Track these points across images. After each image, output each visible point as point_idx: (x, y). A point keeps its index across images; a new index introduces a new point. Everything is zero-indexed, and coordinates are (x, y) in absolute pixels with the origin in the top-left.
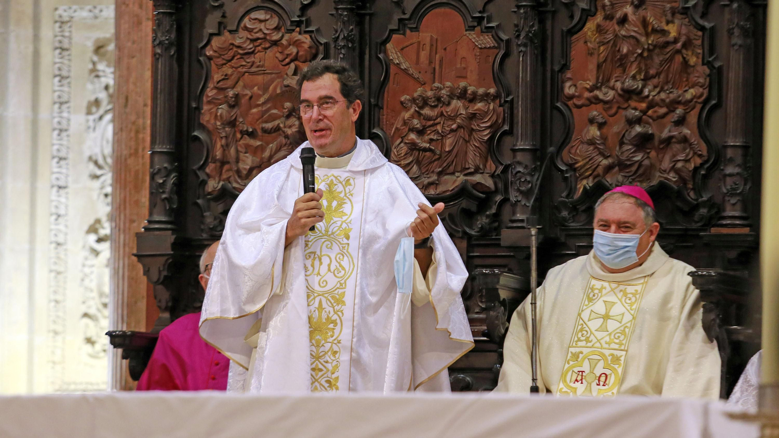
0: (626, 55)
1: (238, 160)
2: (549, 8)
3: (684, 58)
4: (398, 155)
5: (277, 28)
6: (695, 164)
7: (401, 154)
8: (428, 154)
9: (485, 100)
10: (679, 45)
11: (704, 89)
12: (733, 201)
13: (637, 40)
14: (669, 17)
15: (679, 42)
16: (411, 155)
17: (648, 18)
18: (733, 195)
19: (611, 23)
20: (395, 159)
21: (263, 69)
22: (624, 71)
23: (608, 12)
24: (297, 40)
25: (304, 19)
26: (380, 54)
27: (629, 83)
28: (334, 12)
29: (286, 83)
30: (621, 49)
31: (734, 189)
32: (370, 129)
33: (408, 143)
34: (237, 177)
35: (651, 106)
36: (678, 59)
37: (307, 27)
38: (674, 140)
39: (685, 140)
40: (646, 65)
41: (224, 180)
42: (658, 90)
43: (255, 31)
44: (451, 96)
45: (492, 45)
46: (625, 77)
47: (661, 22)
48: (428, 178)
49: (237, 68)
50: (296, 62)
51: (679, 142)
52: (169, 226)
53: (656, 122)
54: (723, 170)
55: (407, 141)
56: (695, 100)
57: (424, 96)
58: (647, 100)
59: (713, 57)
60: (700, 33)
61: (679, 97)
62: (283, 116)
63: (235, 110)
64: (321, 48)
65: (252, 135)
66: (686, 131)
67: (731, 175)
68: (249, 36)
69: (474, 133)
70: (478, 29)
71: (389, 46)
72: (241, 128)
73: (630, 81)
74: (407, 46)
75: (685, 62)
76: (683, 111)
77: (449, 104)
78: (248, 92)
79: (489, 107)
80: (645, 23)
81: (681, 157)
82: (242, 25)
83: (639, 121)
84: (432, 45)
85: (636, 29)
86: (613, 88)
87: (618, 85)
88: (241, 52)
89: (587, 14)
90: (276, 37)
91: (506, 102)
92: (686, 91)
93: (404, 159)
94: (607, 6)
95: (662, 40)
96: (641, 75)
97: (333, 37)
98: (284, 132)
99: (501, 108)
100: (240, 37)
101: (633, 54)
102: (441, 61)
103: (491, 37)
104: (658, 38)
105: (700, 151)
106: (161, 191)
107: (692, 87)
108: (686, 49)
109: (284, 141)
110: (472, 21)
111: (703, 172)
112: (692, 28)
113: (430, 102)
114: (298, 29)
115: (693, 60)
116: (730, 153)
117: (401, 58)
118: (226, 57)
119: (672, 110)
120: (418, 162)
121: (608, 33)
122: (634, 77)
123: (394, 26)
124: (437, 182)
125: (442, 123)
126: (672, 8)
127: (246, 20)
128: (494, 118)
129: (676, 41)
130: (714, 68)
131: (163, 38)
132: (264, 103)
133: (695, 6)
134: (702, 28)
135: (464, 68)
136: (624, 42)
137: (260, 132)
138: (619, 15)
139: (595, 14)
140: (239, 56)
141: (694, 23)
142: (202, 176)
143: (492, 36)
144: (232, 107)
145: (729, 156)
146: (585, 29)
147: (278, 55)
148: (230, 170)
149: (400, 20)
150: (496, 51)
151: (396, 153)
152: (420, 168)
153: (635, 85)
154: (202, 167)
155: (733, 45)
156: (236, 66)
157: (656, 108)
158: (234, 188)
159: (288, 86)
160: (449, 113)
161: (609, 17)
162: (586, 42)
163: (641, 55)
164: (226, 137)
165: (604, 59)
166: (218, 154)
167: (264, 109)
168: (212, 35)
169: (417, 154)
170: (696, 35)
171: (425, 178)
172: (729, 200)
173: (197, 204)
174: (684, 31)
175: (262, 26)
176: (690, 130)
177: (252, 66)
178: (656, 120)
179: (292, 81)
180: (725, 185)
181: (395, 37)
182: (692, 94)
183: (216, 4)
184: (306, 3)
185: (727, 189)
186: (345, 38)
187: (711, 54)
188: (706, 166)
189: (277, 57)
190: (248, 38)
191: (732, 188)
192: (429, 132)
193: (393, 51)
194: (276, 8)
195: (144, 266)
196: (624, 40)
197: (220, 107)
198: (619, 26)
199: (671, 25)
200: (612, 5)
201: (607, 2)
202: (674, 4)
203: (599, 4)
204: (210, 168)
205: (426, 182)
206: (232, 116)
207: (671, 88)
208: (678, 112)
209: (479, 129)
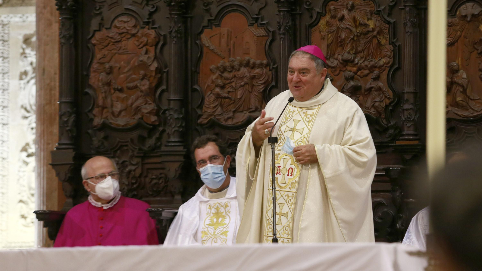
0: (344, 39)
1: (112, 106)
2: (298, 12)
3: (378, 41)
4: (209, 101)
5: (135, 26)
6: (386, 103)
7: (211, 100)
8: (227, 100)
10: (375, 33)
11: (390, 59)
12: (409, 125)
13: (351, 30)
14: (369, 17)
15: (375, 31)
16: (217, 101)
17: (357, 17)
18: (408, 121)
19: (335, 20)
20: (208, 104)
22: (343, 49)
23: (333, 14)
24: (147, 33)
26: (197, 40)
27: (346, 56)
29: (141, 59)
30: (341, 36)
31: (409, 118)
32: (192, 86)
34: (112, 116)
35: (359, 69)
36: (375, 41)
38: (373, 89)
39: (380, 89)
40: (356, 45)
41: (104, 118)
42: (363, 60)
43: (122, 28)
44: (241, 65)
45: (264, 34)
46: (343, 52)
47: (364, 19)
49: (111, 50)
51: (376, 91)
52: (71, 147)
54: (402, 107)
55: (214, 93)
56: (385, 65)
57: (224, 65)
58: (357, 66)
59: (395, 40)
60: (387, 26)
61: (376, 63)
62: (139, 79)
63: (110, 76)
64: (162, 38)
65: (121, 90)
66: (381, 84)
67: (407, 110)
68: (118, 31)
69: (254, 87)
70: (256, 25)
71: (203, 36)
72: (114, 87)
73: (347, 55)
74: (213, 36)
75: (379, 43)
76: (378, 72)
77: (239, 70)
78: (118, 65)
79: (263, 72)
80: (355, 20)
81: (378, 99)
82: (113, 25)
83: (352, 78)
84: (228, 35)
85: (349, 24)
86: (337, 59)
87: (340, 57)
88: (113, 41)
89: (320, 15)
90: (134, 31)
91: (273, 68)
92: (380, 60)
93: (213, 103)
94: (332, 10)
95: (366, 30)
96: (353, 51)
97: (169, 31)
98: (140, 89)
99: (270, 72)
100: (113, 32)
101: (348, 38)
102: (234, 44)
103: (263, 29)
105: (389, 95)
106: (66, 125)
107: (384, 58)
108: (380, 35)
109: (140, 94)
110: (252, 20)
111: (391, 108)
112: (382, 22)
113: (228, 69)
114: (147, 27)
115: (383, 42)
116: (406, 96)
117: (210, 43)
118: (105, 44)
119: (371, 72)
120: (221, 105)
121: (333, 26)
122: (349, 52)
123: (205, 23)
124: (233, 117)
125: (235, 81)
126: (370, 11)
128: (266, 78)
129: (373, 30)
130: (396, 46)
131: (66, 33)
132: (128, 71)
133: (384, 9)
134: (389, 23)
135: (248, 49)
136: (343, 31)
137: (125, 89)
138: (339, 15)
139: (325, 15)
140: (111, 44)
141: (383, 20)
143: (264, 29)
144: (108, 74)
145: (405, 99)
146: (320, 24)
147: (136, 42)
148: (108, 112)
149: (209, 20)
150: (266, 38)
151: (208, 100)
152: (222, 109)
153: (350, 57)
154: (91, 111)
155: (407, 33)
157: (362, 71)
158: (111, 123)
159: (142, 61)
160: (239, 76)
161: (334, 17)
162: (320, 32)
163: (353, 39)
164: (105, 92)
165: (331, 42)
166: (100, 102)
167: (127, 75)
168: (95, 31)
169: (220, 100)
170: (385, 27)
171: (226, 114)
172: (406, 125)
173: (88, 133)
174: (378, 24)
175: (126, 25)
176: (383, 83)
177: (120, 49)
178: (362, 78)
179: (144, 58)
180: (404, 116)
181: (206, 30)
182: (383, 61)
183: (98, 12)
184: (152, 10)
185: (405, 118)
186: (176, 32)
187: (394, 38)
188: (392, 105)
189: (135, 44)
190: (117, 33)
191: (408, 117)
192: (227, 87)
193: (205, 39)
194: (134, 14)
195: (56, 171)
196: (343, 30)
197: (101, 74)
198: (339, 22)
199: (370, 21)
200: (335, 9)
201: (332, 8)
202: (371, 9)
203: (328, 9)
204: (96, 111)
205: (226, 117)
206: (108, 80)
207: (371, 59)
208: (375, 73)
209: (257, 84)
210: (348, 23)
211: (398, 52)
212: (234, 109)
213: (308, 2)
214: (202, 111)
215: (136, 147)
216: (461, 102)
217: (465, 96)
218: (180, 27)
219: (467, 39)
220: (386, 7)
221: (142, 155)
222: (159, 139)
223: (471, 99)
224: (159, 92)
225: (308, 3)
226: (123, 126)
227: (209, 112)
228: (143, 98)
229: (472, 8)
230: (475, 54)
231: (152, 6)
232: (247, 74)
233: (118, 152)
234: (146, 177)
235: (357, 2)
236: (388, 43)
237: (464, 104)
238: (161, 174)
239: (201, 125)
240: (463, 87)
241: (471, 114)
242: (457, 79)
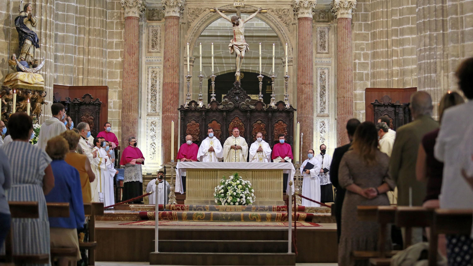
5: (195, 123)
21: (193, 127)
28: (202, 121)
37: (199, 123)
49: (190, 127)
50: (198, 126)
64: (201, 125)
71: (208, 125)
95: (240, 125)
99: (221, 132)
107: (243, 130)
126: (240, 121)
127: (191, 122)
132: (194, 131)
135: (217, 127)
149: (210, 122)
162: (231, 125)
168: (187, 123)
183: (188, 120)
199: (240, 123)
211: (246, 130)
218: (204, 123)
219: (259, 127)
220: (243, 121)
224: (200, 135)
229: (260, 122)
231: (198, 119)
235: (238, 120)
236: (244, 127)
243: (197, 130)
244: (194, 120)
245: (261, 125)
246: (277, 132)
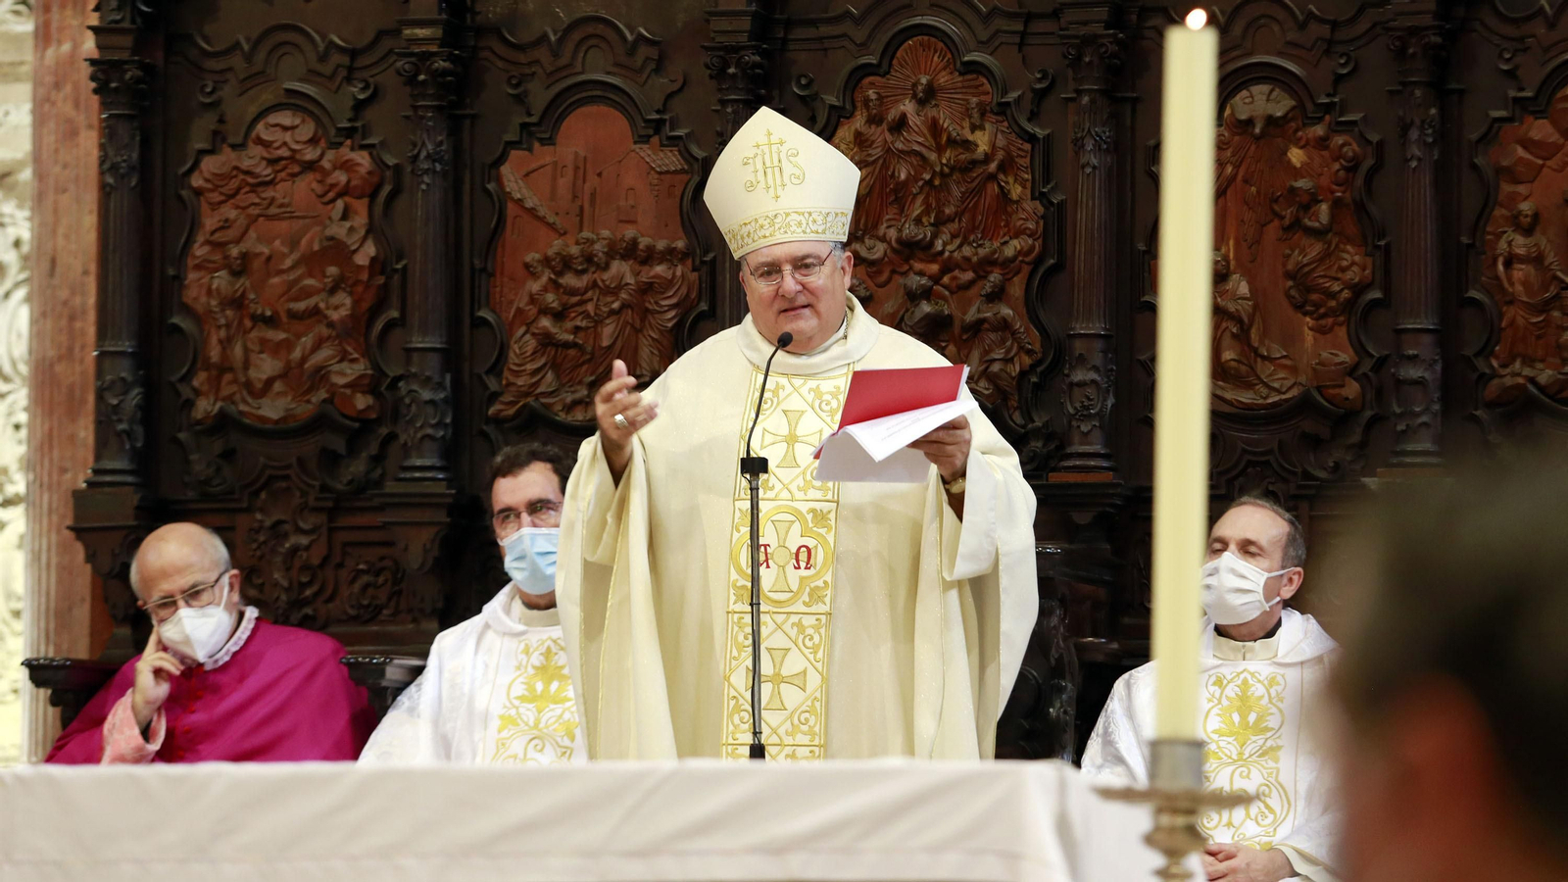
0: (906, 183)
1: (247, 364)
3: (1001, 188)
4: (522, 354)
5: (313, 141)
6: (1021, 365)
7: (526, 352)
8: (572, 352)
9: (667, 260)
10: (993, 167)
11: (1034, 240)
12: (1085, 428)
13: (924, 159)
14: (977, 121)
15: (993, 161)
16: (542, 355)
17: (941, 122)
18: (1084, 418)
19: (879, 129)
20: (517, 361)
21: (289, 209)
22: (902, 210)
23: (875, 111)
24: (347, 161)
25: (358, 124)
26: (489, 183)
27: (909, 230)
28: (410, 113)
29: (329, 232)
30: (896, 174)
31: (1087, 408)
32: (472, 314)
33: (539, 334)
34: (245, 393)
35: (946, 268)
36: (993, 189)
37: (364, 138)
38: (986, 326)
39: (1004, 325)
40: (938, 200)
41: (224, 399)
42: (958, 242)
43: (276, 145)
44: (611, 254)
45: (679, 167)
46: (903, 221)
47: (963, 128)
48: (573, 392)
49: (244, 208)
50: (347, 199)
51: (995, 329)
52: (130, 479)
53: (954, 296)
54: (1068, 376)
55: (536, 331)
56: (1020, 258)
57: (565, 254)
58: (940, 259)
59: (1049, 186)
60: (1027, 147)
61: (995, 252)
62: (324, 290)
63: (242, 280)
64: (388, 173)
65: (271, 322)
66: (1006, 311)
67: (1081, 384)
68: (266, 155)
69: (650, 317)
70: (655, 140)
71: (505, 170)
72: (252, 311)
73: (912, 227)
74: (536, 170)
75: (1004, 194)
76: (1001, 277)
77: (606, 267)
78: (266, 251)
79: (674, 274)
80: (935, 127)
81: (999, 354)
82: (253, 135)
83: (927, 294)
84: (577, 168)
85: (920, 140)
86: (883, 239)
87: (892, 234)
88: (251, 180)
89: (839, 115)
90: (310, 154)
91: (703, 262)
92: (1006, 243)
93: (532, 360)
94: (872, 100)
95: (965, 157)
96: (930, 217)
97: (410, 154)
98: (326, 317)
99: (696, 274)
100: (251, 155)
101: (917, 182)
102: (593, 195)
103: (676, 153)
104: (957, 153)
105: (1029, 344)
106: (116, 418)
107: (1016, 236)
108: (1005, 173)
109: (325, 331)
110: (644, 127)
111: (1034, 379)
112: (1013, 137)
113: (575, 263)
114: (348, 142)
115: (1016, 191)
116: (1079, 347)
117: (524, 191)
118: (227, 190)
120: (555, 366)
121: (874, 146)
122: (918, 221)
123: (512, 135)
124: (588, 400)
125: (595, 299)
126: (980, 104)
127: (260, 127)
128: (684, 291)
129: (987, 158)
130: (1052, 203)
131: (119, 159)
132: (292, 268)
133: (1018, 100)
134: (1032, 138)
135: (633, 207)
136: (901, 161)
138: (892, 115)
139: (851, 116)
140: (247, 189)
141: (1016, 129)
142: (185, 392)
143: (679, 151)
144: (236, 274)
145: (1077, 353)
147: (315, 185)
148: (235, 381)
149: (524, 126)
150: (685, 177)
151: (517, 351)
152: (558, 376)
154: (186, 378)
155: (1083, 167)
156: (243, 204)
157: (956, 273)
158: (241, 413)
159: (332, 238)
160: (607, 283)
161: (875, 120)
163: (929, 183)
164: (228, 326)
165: (867, 190)
166: (215, 354)
167: (291, 278)
168: (203, 152)
169: (553, 352)
170: (1020, 149)
171: (567, 392)
172: (1079, 427)
173: (178, 441)
174: (1001, 141)
175: (287, 137)
176: (1012, 309)
177: (270, 204)
178: (956, 292)
179: (339, 230)
180: (1071, 402)
181: (514, 154)
182: (1016, 248)
183: (208, 100)
184: (361, 97)
185: (1075, 408)
186: (428, 156)
187: (1046, 182)
188: (1039, 370)
189: (313, 190)
190: (263, 158)
191: (1083, 406)
192: (573, 315)
193: (511, 177)
194: (311, 107)
195: (87, 547)
196: (902, 158)
197: (216, 274)
198: (892, 134)
199: (978, 133)
200: (880, 98)
201: (872, 94)
202: (983, 98)
203: (859, 97)
204: (200, 380)
205: (569, 399)
206: (237, 291)
207: (981, 238)
208: (992, 279)
209: (658, 309)
210: (916, 138)
211: (1056, 223)
212: (593, 378)
213: (805, 76)
214: (500, 383)
215: (315, 483)
216: (1233, 364)
217: (1246, 348)
218: (441, 143)
219: (1251, 186)
220: (1023, 93)
221: (330, 504)
222: (377, 459)
223: (1264, 358)
224: (379, 325)
225: (803, 81)
226: (277, 422)
227: (521, 386)
228: (337, 342)
229: (1268, 100)
230: (1272, 231)
231: (361, 86)
232: (630, 279)
233: (263, 495)
234: (340, 565)
235: (942, 80)
236: (1029, 196)
237: (1243, 368)
238: (382, 558)
239: (498, 421)
240: (1239, 321)
241: (1262, 397)
242: (1223, 300)
243: (336, 251)
244: (294, 101)
245: (1296, 156)
246: (1537, 260)
